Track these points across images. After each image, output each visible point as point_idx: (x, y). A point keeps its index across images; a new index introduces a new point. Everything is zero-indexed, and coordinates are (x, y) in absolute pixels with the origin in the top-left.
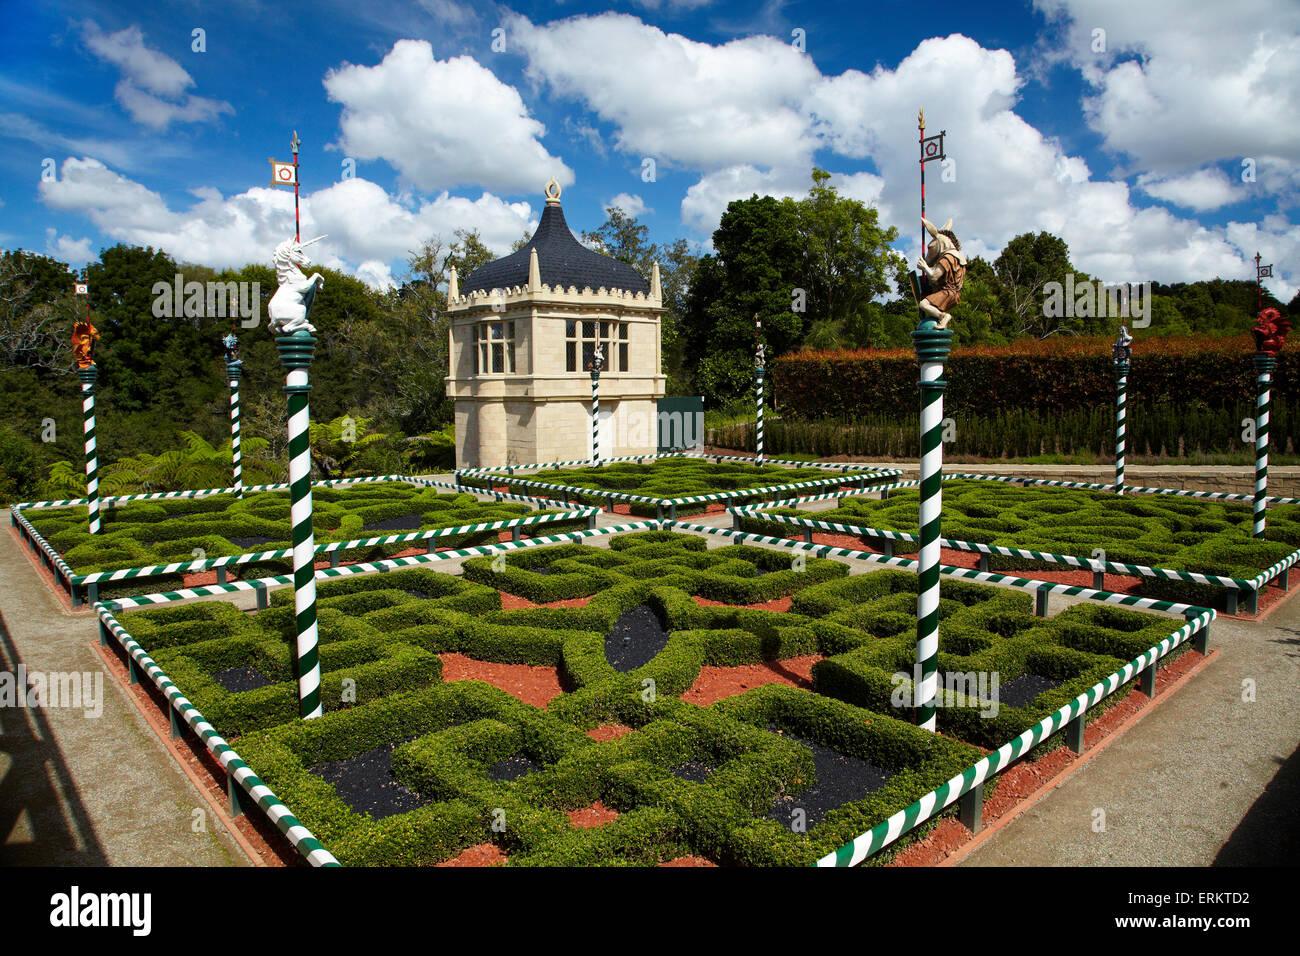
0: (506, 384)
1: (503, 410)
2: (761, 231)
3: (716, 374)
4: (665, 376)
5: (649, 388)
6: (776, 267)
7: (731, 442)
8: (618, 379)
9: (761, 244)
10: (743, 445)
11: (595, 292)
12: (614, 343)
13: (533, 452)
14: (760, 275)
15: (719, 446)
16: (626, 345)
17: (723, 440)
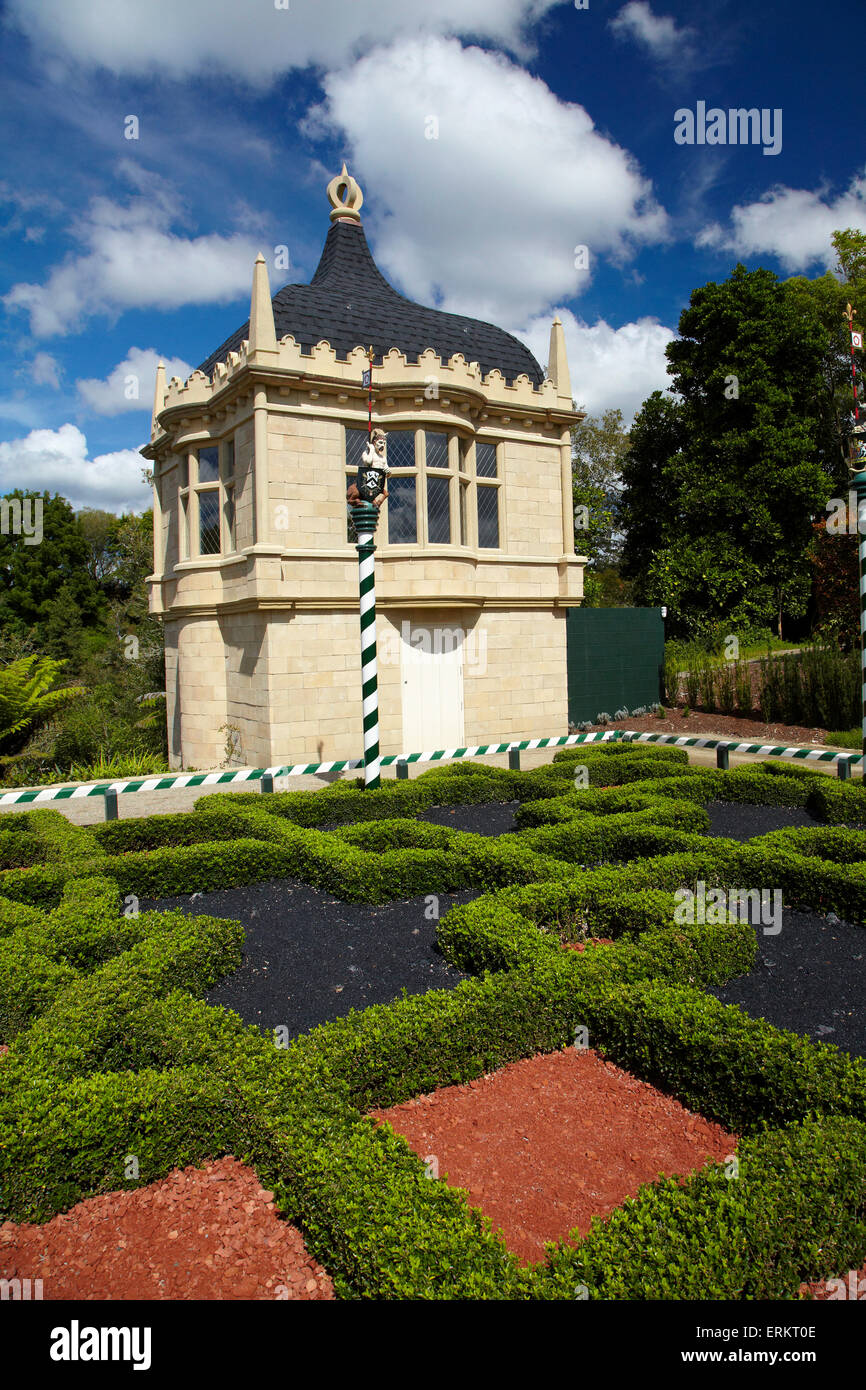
0: (224, 577)
1: (218, 634)
2: (755, 324)
3: (680, 577)
4: (584, 559)
5: (548, 586)
6: (782, 386)
7: (727, 699)
8: (475, 562)
9: (754, 347)
10: (756, 705)
11: (413, 360)
12: (464, 484)
13: (264, 733)
14: (755, 399)
15: (702, 709)
16: (495, 488)
17: (709, 695)
